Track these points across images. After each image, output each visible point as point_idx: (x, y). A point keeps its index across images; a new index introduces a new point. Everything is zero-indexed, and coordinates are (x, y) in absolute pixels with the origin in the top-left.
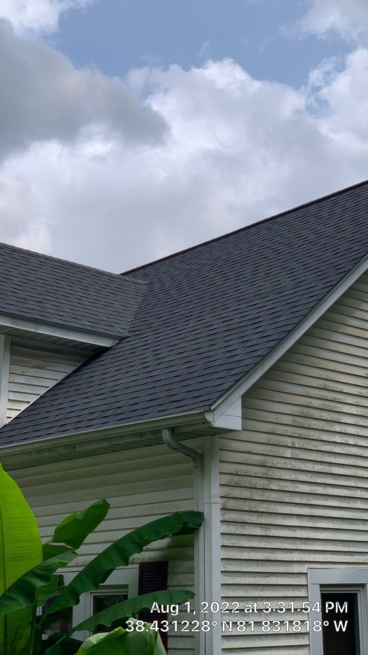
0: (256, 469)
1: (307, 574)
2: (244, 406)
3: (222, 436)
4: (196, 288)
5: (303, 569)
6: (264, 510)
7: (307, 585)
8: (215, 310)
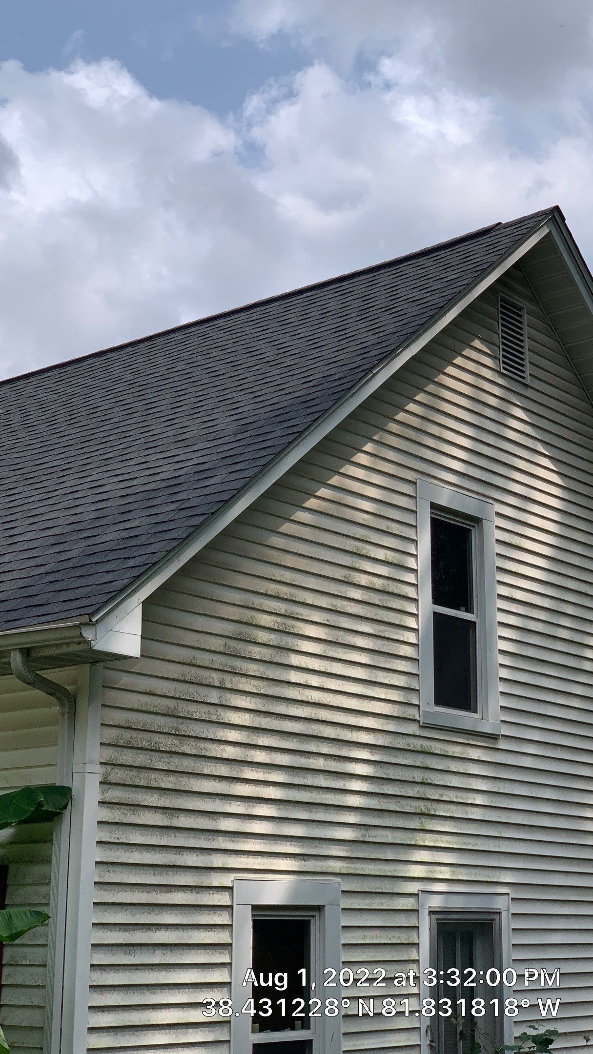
0: (161, 720)
1: (232, 888)
2: (145, 619)
3: (110, 664)
4: (80, 424)
5: (226, 880)
6: (170, 786)
7: (231, 907)
8: (109, 462)
